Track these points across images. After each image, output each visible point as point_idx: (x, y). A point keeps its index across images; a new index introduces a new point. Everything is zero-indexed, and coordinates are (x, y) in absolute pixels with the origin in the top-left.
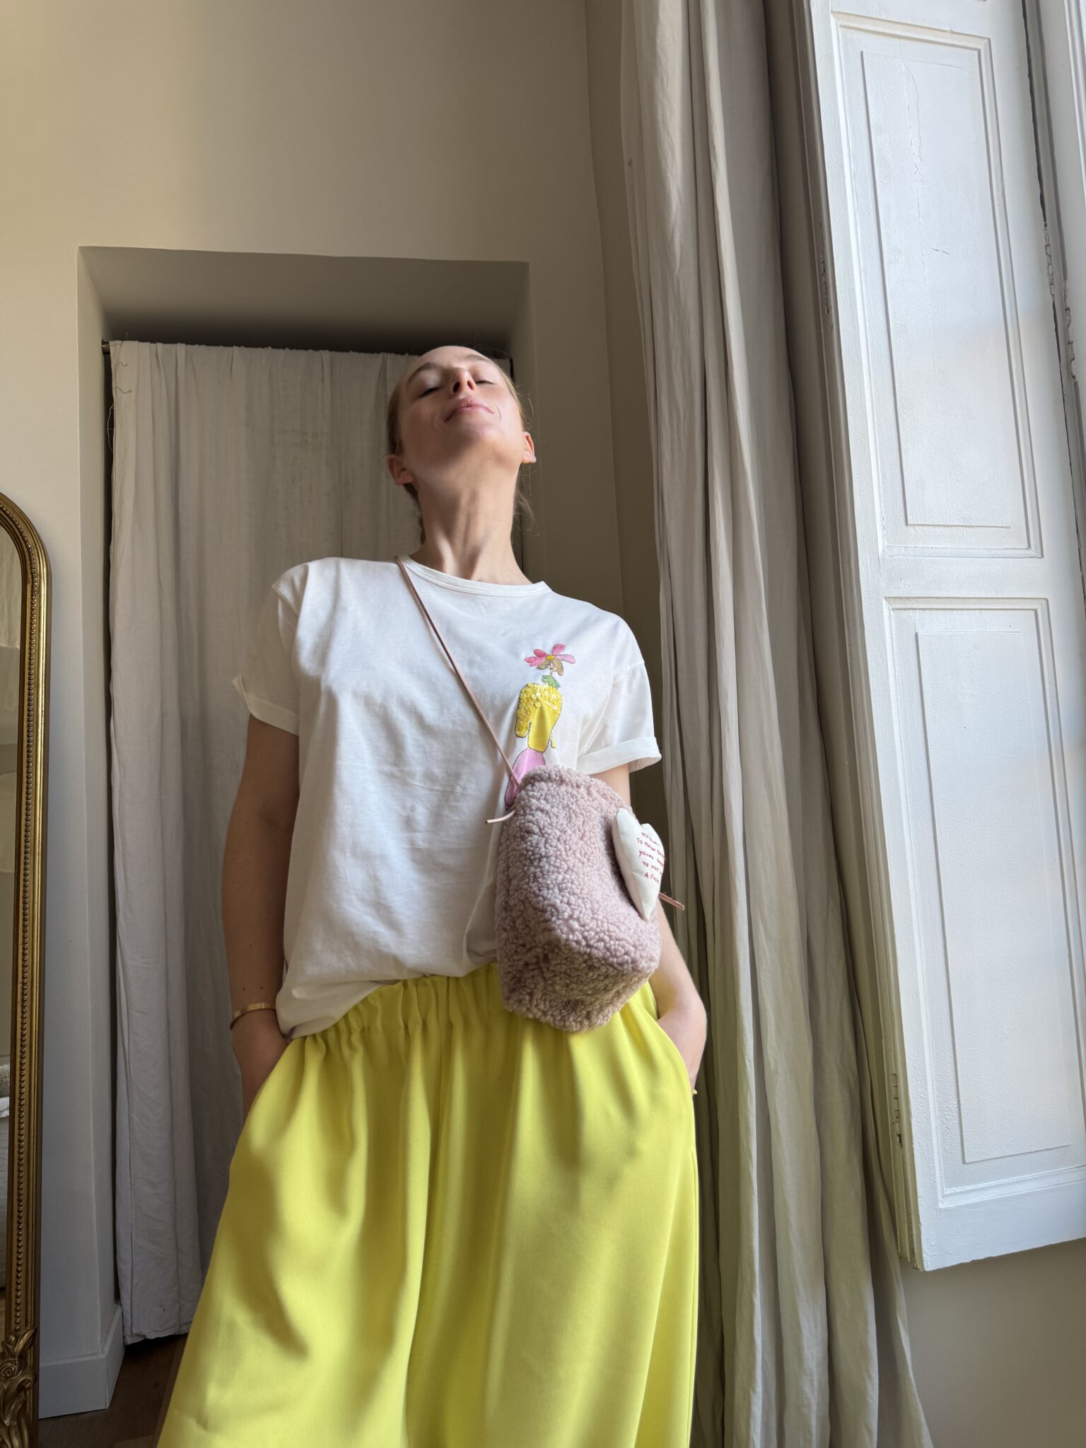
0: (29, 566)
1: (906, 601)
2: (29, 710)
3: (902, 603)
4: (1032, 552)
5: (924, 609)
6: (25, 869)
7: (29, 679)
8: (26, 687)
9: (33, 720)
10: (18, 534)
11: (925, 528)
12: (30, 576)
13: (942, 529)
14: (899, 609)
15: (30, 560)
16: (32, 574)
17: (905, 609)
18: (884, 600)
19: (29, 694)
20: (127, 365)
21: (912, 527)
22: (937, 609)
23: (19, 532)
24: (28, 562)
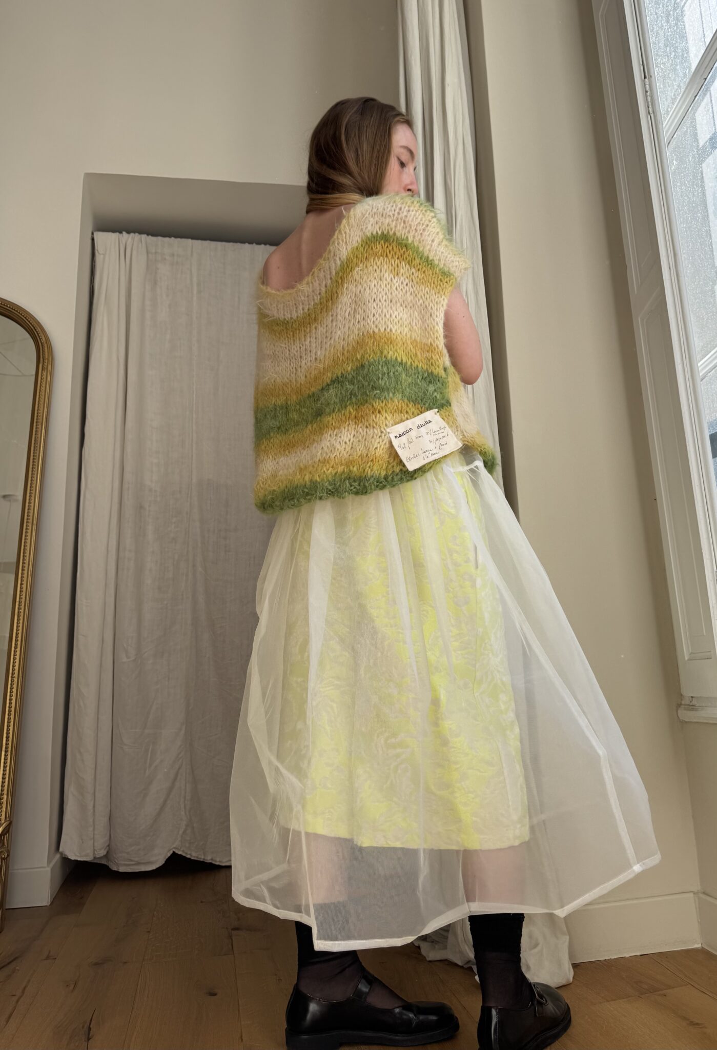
0: (41, 354)
2: (35, 438)
6: (26, 532)
7: (37, 419)
8: (35, 424)
9: (37, 444)
10: (37, 334)
12: (41, 359)
15: (43, 351)
16: (43, 358)
19: (36, 428)
23: (37, 332)
24: (41, 351)
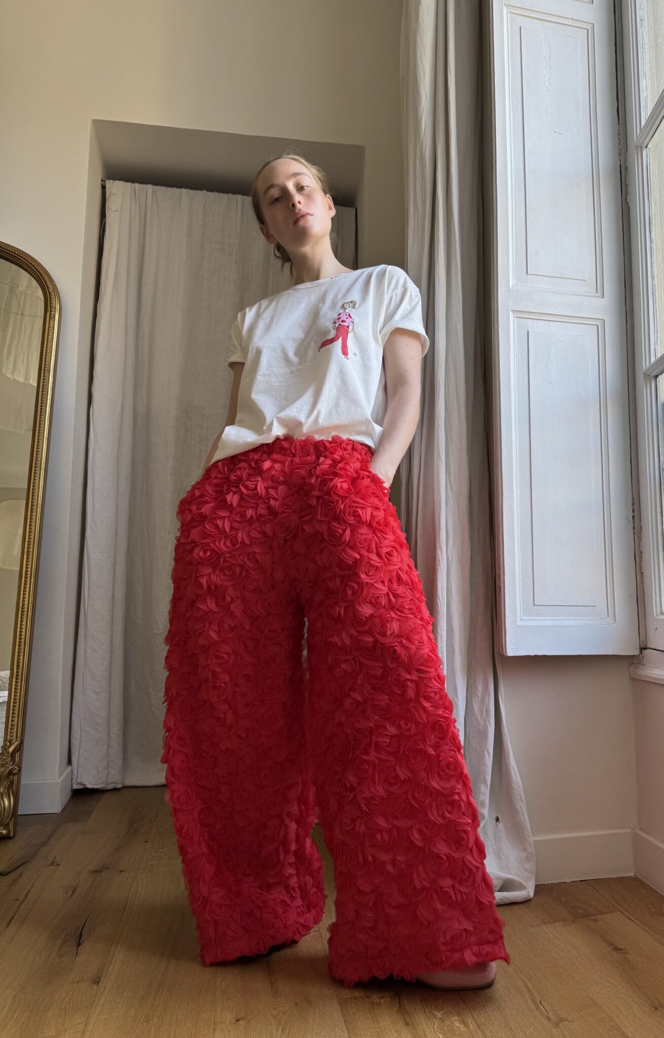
1: (523, 313)
3: (521, 314)
4: (599, 294)
5: (533, 319)
11: (538, 277)
13: (547, 278)
14: (520, 318)
15: (50, 299)
16: (50, 307)
17: (523, 318)
18: (511, 312)
20: (116, 194)
21: (529, 275)
22: (541, 320)
